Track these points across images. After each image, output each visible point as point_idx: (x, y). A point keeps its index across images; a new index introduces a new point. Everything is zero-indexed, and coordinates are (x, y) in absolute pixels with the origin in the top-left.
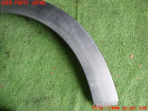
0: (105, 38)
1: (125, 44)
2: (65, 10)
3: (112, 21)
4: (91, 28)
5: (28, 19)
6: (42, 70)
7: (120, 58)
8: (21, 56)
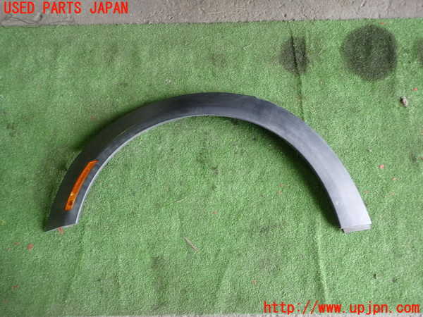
0: (345, 143)
1: (371, 151)
2: (286, 107)
3: (351, 121)
4: (323, 131)
5: (235, 122)
6: (265, 188)
7: (367, 169)
8: (234, 171)
